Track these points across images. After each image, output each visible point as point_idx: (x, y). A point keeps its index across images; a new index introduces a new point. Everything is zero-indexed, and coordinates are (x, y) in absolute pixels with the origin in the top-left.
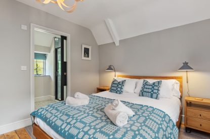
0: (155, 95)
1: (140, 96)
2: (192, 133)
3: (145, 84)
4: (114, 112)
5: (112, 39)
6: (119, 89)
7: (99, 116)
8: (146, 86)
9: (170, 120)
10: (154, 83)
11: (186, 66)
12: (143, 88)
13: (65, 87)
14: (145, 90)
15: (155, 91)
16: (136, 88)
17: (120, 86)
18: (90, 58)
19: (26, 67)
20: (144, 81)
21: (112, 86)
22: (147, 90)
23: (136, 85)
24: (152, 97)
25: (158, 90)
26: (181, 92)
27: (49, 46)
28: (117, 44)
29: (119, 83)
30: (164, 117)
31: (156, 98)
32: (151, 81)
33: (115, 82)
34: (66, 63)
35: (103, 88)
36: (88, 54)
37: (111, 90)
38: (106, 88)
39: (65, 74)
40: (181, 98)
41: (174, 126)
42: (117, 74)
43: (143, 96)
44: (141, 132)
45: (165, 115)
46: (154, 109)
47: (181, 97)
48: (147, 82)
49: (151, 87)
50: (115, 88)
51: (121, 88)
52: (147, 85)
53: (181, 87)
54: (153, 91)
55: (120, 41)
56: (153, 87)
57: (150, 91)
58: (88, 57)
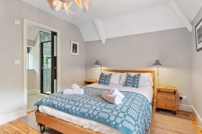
0: (135, 85)
1: (124, 86)
2: (160, 112)
3: (128, 76)
4: (112, 96)
5: (99, 37)
6: (107, 81)
7: (99, 100)
8: (129, 79)
9: (147, 100)
10: (135, 76)
11: (158, 63)
12: (127, 79)
13: (55, 80)
14: (128, 81)
15: (136, 82)
16: (120, 80)
17: (107, 79)
18: (77, 54)
19: (19, 61)
20: (127, 74)
21: (100, 79)
22: (130, 81)
23: (120, 77)
24: (133, 87)
25: (138, 81)
26: (154, 82)
27: (34, 40)
28: (103, 42)
29: (107, 76)
30: (144, 98)
31: (137, 87)
32: (132, 74)
33: (103, 75)
34: (56, 57)
35: (89, 81)
36: (76, 50)
37: (100, 82)
38: (92, 81)
39: (55, 68)
40: (153, 88)
41: (149, 104)
42: (103, 68)
43: (127, 86)
44: (132, 106)
45: (144, 97)
46: (137, 94)
47: (154, 86)
48: (130, 75)
49: (133, 79)
50: (103, 81)
51: (109, 80)
52: (130, 77)
53: (154, 78)
54: (134, 82)
55: (107, 40)
56: (134, 79)
57: (132, 81)
58: (76, 52)
